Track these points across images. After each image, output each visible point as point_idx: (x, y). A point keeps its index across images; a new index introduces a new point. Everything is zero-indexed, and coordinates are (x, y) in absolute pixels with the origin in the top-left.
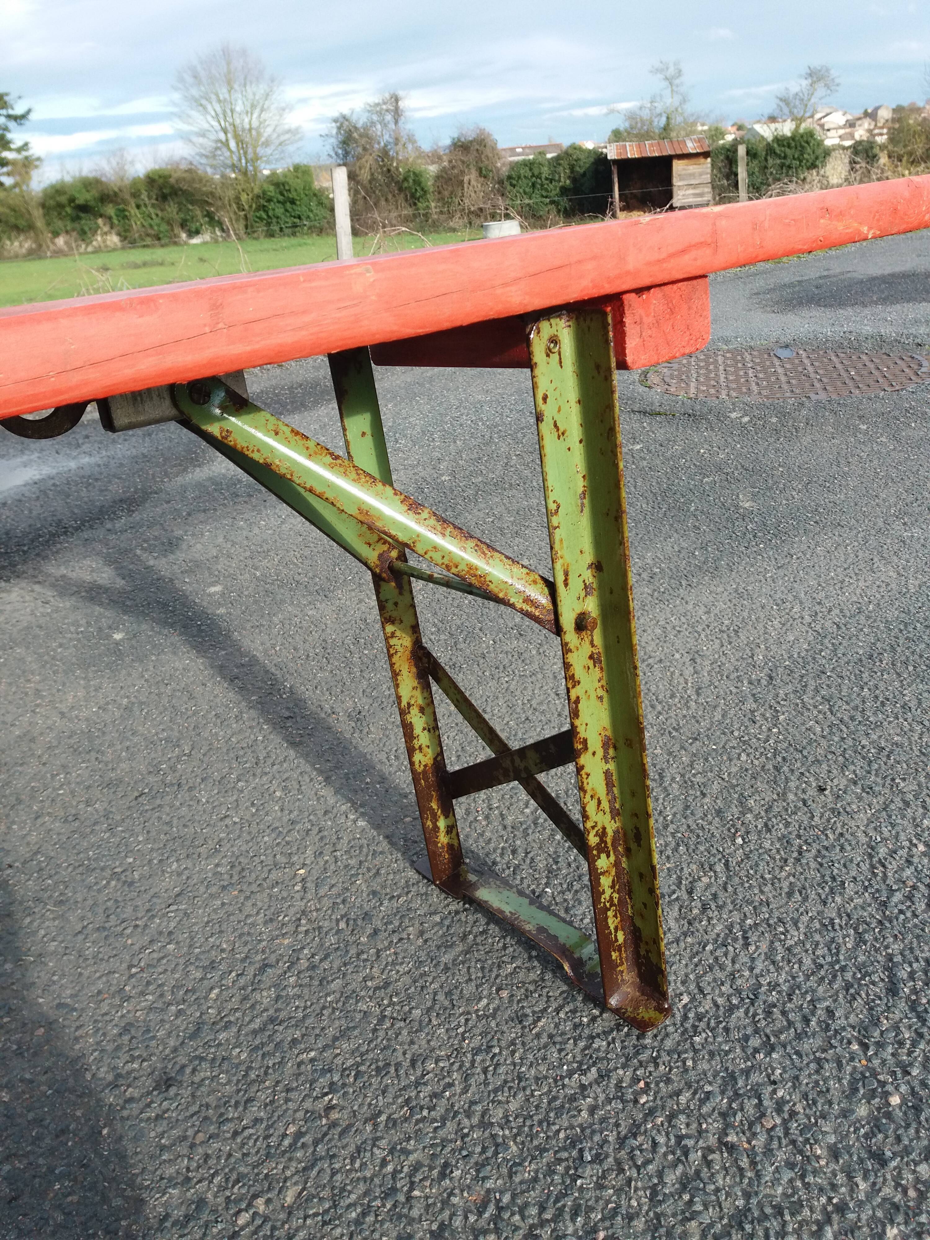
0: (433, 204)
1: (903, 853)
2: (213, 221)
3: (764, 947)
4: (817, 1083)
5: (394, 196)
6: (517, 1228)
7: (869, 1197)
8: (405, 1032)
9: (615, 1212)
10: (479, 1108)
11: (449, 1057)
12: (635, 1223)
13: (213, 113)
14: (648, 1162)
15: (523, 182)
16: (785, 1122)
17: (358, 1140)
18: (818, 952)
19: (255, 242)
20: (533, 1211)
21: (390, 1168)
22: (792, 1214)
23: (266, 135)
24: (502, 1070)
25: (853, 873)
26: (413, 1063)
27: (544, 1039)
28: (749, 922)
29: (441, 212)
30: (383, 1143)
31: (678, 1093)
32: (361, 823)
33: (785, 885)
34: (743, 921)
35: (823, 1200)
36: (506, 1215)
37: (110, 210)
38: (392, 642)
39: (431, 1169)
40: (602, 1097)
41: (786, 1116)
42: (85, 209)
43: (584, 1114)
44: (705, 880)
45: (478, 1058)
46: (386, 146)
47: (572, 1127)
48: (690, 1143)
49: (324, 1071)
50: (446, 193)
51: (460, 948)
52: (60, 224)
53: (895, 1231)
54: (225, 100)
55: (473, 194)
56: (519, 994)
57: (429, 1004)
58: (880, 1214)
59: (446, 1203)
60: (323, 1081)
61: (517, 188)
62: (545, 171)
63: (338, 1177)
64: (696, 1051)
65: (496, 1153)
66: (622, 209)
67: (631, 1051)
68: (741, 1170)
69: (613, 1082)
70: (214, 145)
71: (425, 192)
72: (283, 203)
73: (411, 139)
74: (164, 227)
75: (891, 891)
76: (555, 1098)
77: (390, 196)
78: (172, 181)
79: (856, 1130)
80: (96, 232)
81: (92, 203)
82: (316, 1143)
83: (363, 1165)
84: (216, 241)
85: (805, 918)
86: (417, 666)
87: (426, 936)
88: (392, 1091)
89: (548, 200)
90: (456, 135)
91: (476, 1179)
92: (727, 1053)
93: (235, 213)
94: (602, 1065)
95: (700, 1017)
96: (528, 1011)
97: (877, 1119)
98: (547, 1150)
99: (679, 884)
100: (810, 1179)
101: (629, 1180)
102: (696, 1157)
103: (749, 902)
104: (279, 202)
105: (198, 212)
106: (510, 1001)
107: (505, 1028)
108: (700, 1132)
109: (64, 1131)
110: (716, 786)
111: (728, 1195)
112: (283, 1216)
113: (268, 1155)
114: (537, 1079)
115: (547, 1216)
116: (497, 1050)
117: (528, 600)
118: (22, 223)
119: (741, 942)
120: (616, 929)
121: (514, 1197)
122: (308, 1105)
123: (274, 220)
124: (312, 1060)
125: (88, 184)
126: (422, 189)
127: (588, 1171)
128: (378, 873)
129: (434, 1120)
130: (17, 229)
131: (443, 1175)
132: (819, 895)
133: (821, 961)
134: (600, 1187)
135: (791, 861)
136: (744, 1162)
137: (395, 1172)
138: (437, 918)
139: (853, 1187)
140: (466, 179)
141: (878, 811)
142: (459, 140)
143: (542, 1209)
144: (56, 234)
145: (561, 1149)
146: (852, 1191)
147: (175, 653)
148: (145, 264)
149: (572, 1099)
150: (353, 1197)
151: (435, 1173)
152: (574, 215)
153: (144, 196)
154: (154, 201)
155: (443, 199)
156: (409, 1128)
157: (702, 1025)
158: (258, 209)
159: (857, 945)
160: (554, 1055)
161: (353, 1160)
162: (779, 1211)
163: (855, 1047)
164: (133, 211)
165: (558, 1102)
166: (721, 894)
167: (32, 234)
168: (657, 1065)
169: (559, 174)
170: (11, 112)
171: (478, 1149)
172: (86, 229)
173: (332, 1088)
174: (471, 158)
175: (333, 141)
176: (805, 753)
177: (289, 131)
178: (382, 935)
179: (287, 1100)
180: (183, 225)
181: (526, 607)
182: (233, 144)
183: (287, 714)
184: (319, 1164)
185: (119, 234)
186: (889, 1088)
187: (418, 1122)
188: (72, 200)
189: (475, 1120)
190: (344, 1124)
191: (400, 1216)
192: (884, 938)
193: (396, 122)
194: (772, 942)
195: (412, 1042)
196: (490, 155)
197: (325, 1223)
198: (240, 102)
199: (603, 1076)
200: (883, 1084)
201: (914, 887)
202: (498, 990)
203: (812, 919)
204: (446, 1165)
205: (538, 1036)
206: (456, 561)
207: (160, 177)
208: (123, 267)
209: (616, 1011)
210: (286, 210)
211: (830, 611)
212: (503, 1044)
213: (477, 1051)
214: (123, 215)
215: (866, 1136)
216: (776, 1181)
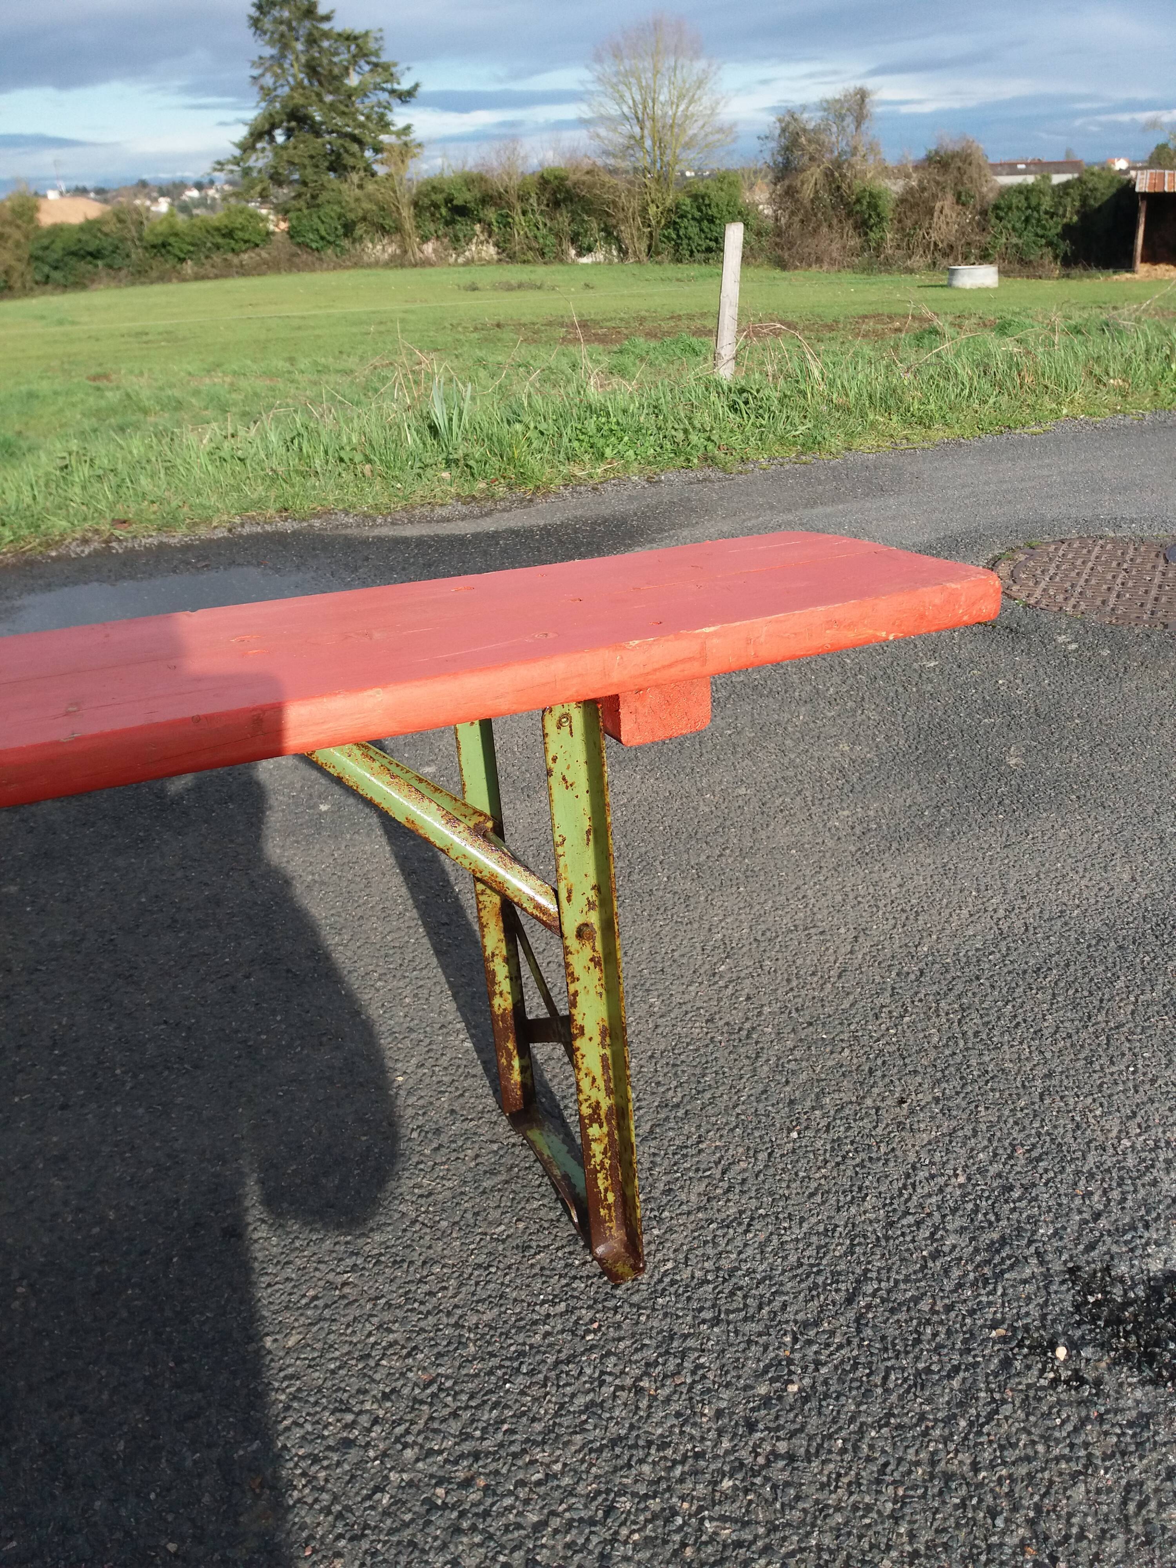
0: (889, 236)
1: (941, 1180)
2: (610, 235)
3: (762, 1236)
4: (738, 1359)
5: (840, 221)
6: (446, 1406)
7: (727, 1453)
8: (428, 1238)
9: (524, 1414)
10: (459, 1312)
11: (454, 1265)
12: (535, 1425)
13: (631, 102)
14: (568, 1384)
15: (1014, 215)
16: (694, 1382)
17: (358, 1313)
18: (807, 1253)
19: (657, 267)
20: (464, 1397)
21: (372, 1339)
22: (658, 1450)
23: (690, 132)
24: (491, 1286)
25: (883, 1189)
26: (424, 1263)
27: (536, 1270)
28: (761, 1211)
29: (898, 247)
30: (375, 1320)
31: (620, 1339)
32: (468, 1044)
33: (813, 1185)
34: (757, 1209)
35: (689, 1447)
36: (442, 1395)
37: (491, 214)
38: (481, 898)
39: (403, 1347)
40: (559, 1327)
41: (697, 1378)
42: (461, 211)
43: (538, 1337)
44: (743, 1165)
45: (476, 1273)
46: (840, 155)
47: (524, 1344)
48: (609, 1379)
49: (352, 1254)
50: (909, 223)
51: (504, 1177)
52: (432, 227)
53: (731, 1483)
54: (648, 86)
55: (944, 226)
56: (534, 1228)
57: (457, 1219)
58: (727, 1468)
59: (403, 1374)
60: (349, 1262)
61: (1004, 222)
62: (1047, 203)
63: (332, 1337)
64: (654, 1309)
65: (456, 1349)
66: (1144, 260)
67: (601, 1297)
68: (638, 1408)
69: (574, 1318)
70: (625, 142)
71: (881, 219)
72: (699, 221)
73: (873, 148)
74: (551, 240)
75: (906, 1213)
76: (522, 1319)
77: (835, 221)
78: (569, 183)
79: (748, 1402)
80: (471, 240)
81: (472, 205)
82: (326, 1306)
83: (354, 1332)
84: (611, 263)
85: (814, 1220)
86: (504, 921)
87: (479, 1160)
88: (398, 1282)
89: (1043, 241)
90: (933, 147)
91: (433, 1364)
92: (678, 1317)
93: (639, 229)
94: (572, 1303)
95: (673, 1283)
96: (534, 1244)
97: (771, 1398)
98: (495, 1356)
99: (717, 1163)
100: (687, 1429)
101: (547, 1394)
102: (607, 1391)
103: (771, 1193)
104: (694, 219)
105: (595, 225)
106: (524, 1232)
107: (508, 1253)
108: (622, 1372)
109: (146, 1252)
110: (804, 1076)
111: (617, 1423)
112: (282, 1354)
113: (287, 1308)
114: (515, 1300)
115: (473, 1403)
116: (493, 1270)
117: (538, 906)
118: (388, 223)
119: (744, 1227)
120: (606, 1190)
121: (455, 1383)
122: (331, 1277)
123: (685, 241)
124: (347, 1243)
125: (470, 181)
126: (878, 215)
127: (520, 1379)
128: (462, 1095)
129: (421, 1313)
130: (383, 230)
131: (409, 1355)
132: (838, 1201)
133: (805, 1261)
134: (523, 1393)
135: (829, 1166)
136: (643, 1404)
137: (376, 1343)
138: (495, 1147)
139: (717, 1443)
140: (938, 205)
141: (943, 1135)
142: (937, 153)
143: (472, 1397)
144: (425, 239)
145: (507, 1359)
146: (715, 1446)
147: (368, 835)
148: (520, 286)
149: (535, 1323)
150: (337, 1354)
151: (405, 1352)
152: (1076, 264)
153: (533, 201)
154: (543, 207)
155: (903, 229)
156: (400, 1313)
157: (672, 1290)
158: (666, 226)
159: (845, 1254)
160: (537, 1285)
161: (348, 1326)
162: (650, 1444)
163: (788, 1339)
164: (518, 218)
165: (522, 1323)
166: (751, 1181)
167: (398, 237)
168: (616, 1312)
169: (1065, 207)
170: (396, 86)
171: (445, 1343)
172: (461, 235)
173: (354, 1268)
174: (949, 179)
175: (773, 144)
176: (907, 1061)
177: (721, 130)
178: (444, 1151)
179: (316, 1269)
180: (574, 239)
181: (536, 912)
182: (648, 143)
183: (445, 919)
184: (322, 1323)
185: (496, 245)
186: (795, 1378)
187: (408, 1310)
188: (449, 200)
189: (452, 1321)
190: (351, 1298)
191: (365, 1375)
192: (872, 1254)
193: (858, 127)
194: (771, 1234)
195: (430, 1247)
196: (975, 176)
197: (309, 1366)
198: (665, 90)
199: (570, 1311)
200: (791, 1372)
201: (929, 1215)
202: (518, 1220)
203: (819, 1222)
204: (415, 1348)
205: (532, 1265)
206: (482, 867)
207: (556, 178)
208: (495, 287)
209: (600, 1260)
210: (702, 230)
211: (1030, 908)
212: (501, 1266)
213: (479, 1266)
214: (506, 223)
215: (753, 1410)
216: (659, 1424)
